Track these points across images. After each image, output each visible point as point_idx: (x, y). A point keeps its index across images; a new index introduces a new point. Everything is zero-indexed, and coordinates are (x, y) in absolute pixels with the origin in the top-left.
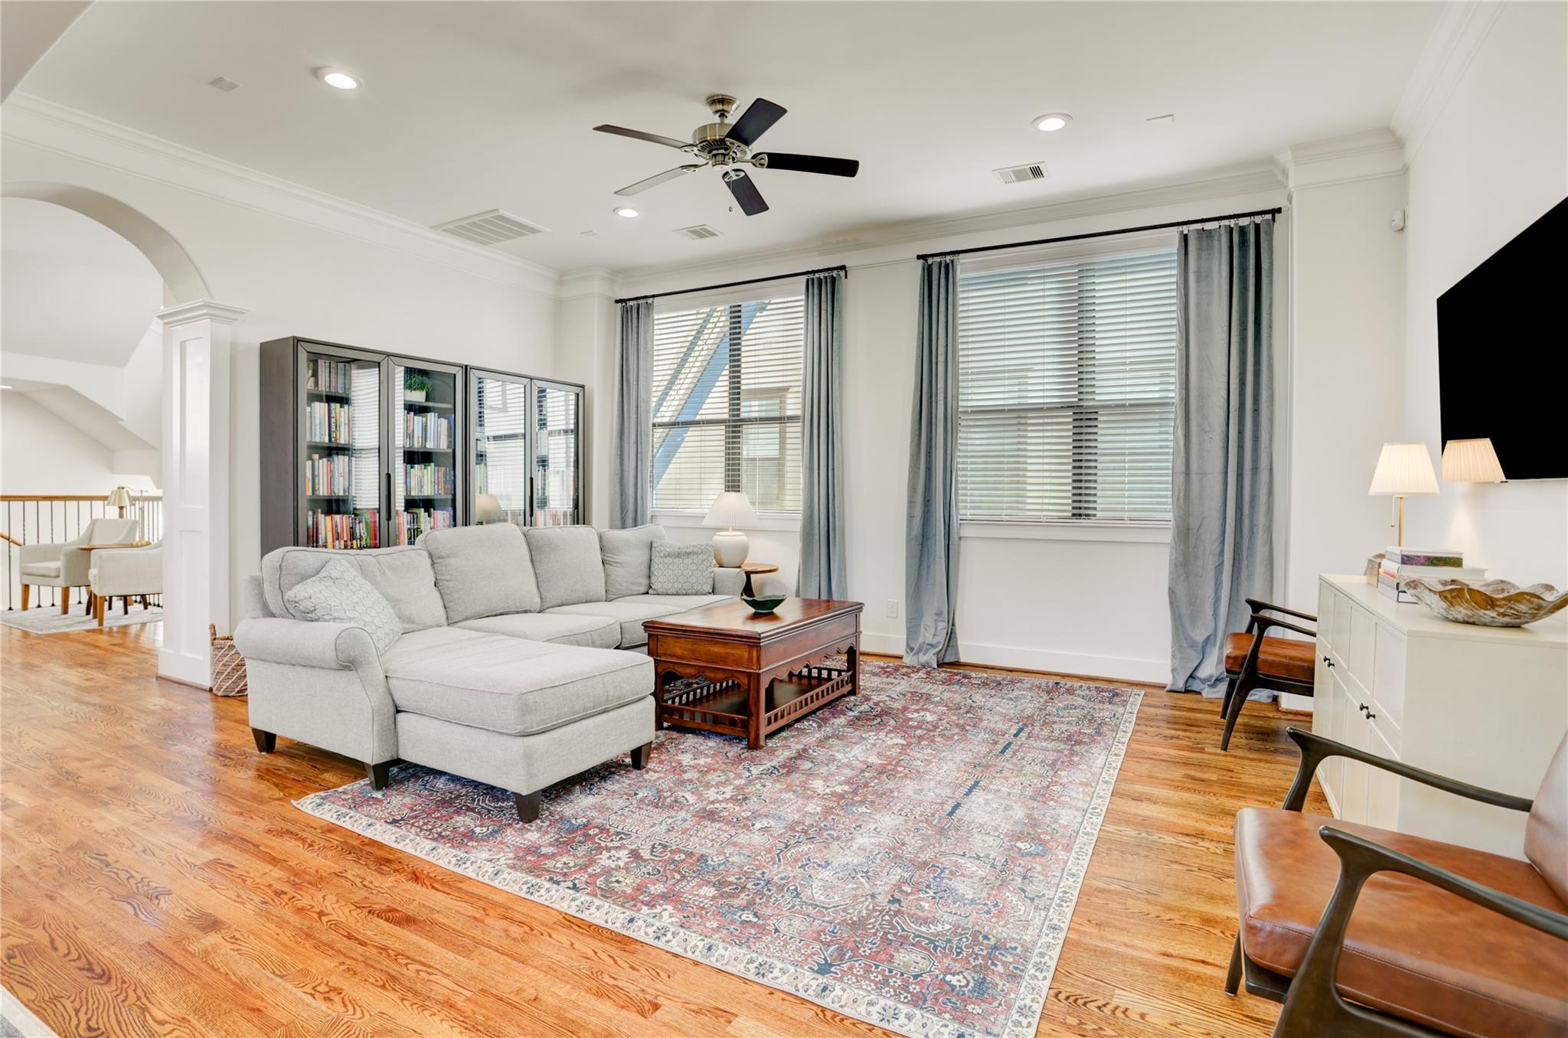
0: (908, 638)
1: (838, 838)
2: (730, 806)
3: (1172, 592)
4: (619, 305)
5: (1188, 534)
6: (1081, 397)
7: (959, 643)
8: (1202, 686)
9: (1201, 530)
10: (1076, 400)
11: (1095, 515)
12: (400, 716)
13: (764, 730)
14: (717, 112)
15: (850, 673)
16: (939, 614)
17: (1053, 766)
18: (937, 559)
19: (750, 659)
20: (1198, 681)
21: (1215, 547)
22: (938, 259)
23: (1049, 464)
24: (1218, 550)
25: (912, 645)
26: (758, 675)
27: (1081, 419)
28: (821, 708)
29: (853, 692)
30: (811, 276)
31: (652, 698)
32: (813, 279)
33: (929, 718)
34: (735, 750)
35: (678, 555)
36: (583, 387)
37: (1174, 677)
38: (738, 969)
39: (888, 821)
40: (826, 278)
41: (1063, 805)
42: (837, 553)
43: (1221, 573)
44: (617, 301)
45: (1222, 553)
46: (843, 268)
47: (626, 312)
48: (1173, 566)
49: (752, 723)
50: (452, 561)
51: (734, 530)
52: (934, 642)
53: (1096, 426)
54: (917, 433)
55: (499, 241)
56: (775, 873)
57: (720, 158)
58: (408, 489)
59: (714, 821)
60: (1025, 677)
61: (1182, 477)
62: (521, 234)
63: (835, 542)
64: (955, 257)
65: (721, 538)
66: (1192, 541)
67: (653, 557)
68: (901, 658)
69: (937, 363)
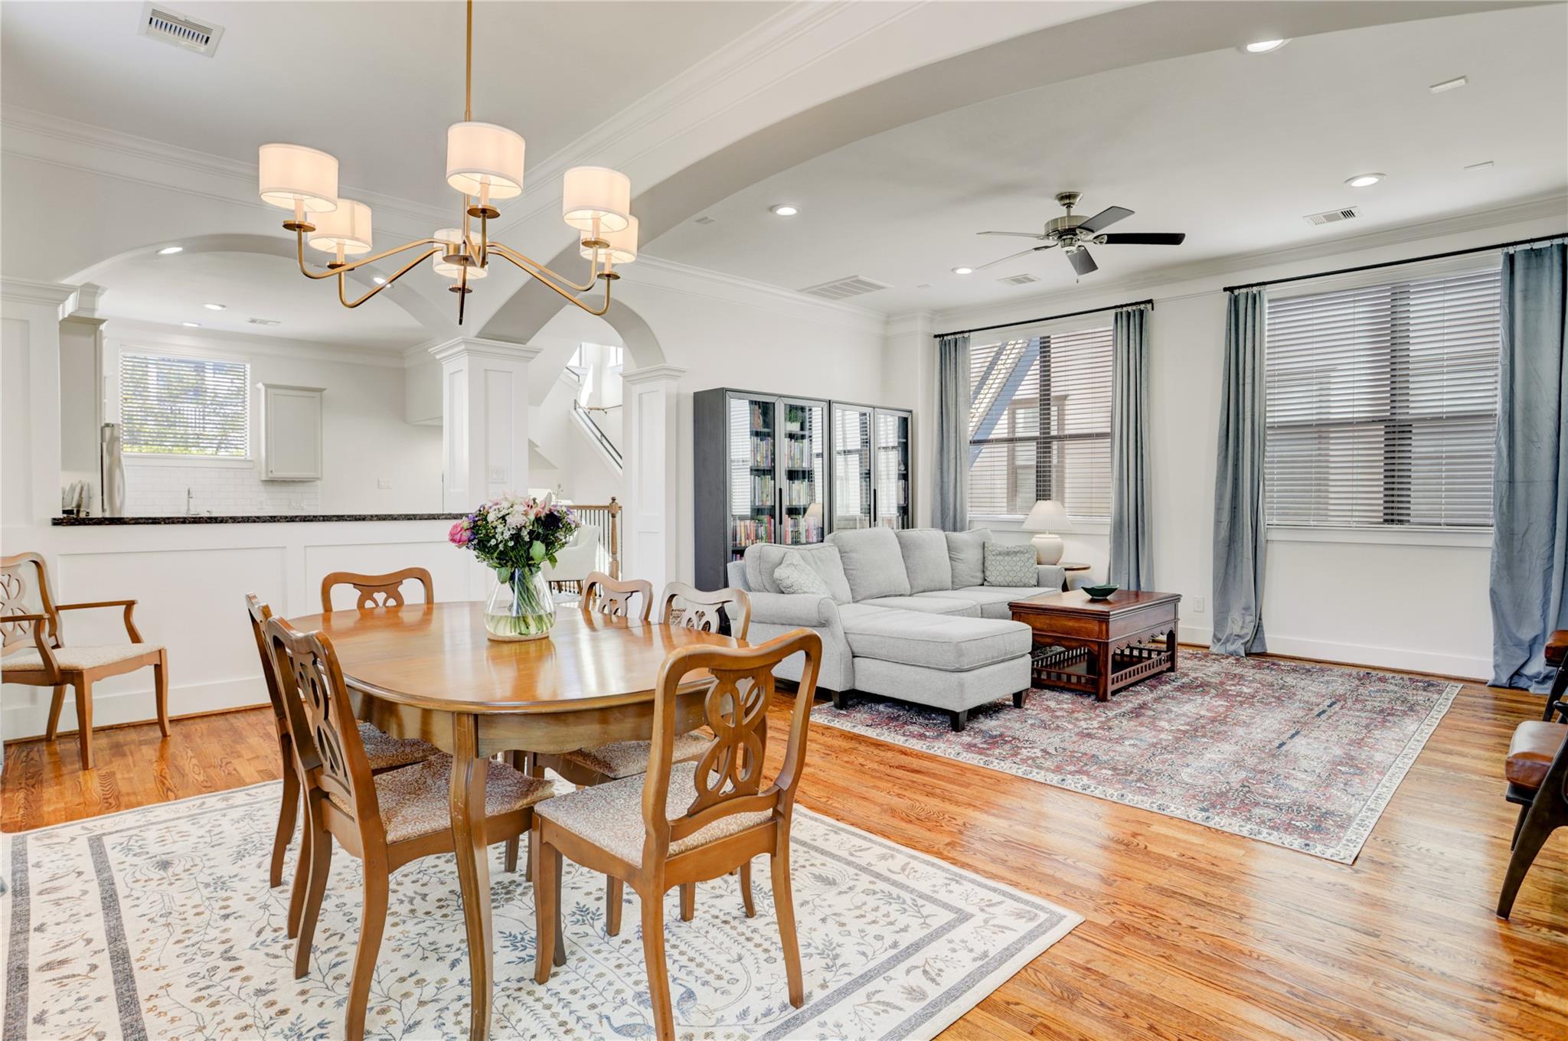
0: (1215, 630)
1: (1191, 753)
2: (1100, 731)
3: (1493, 593)
4: (938, 339)
5: (1512, 540)
6: (1394, 411)
7: (1266, 635)
8: (1529, 683)
9: (1527, 536)
10: (1389, 414)
11: (1408, 521)
12: (856, 659)
13: (1111, 688)
14: (1064, 205)
15: (1169, 653)
16: (1247, 609)
17: (1367, 726)
18: (1245, 560)
19: (1101, 631)
20: (1524, 679)
21: (1544, 550)
22: (1244, 290)
23: (1360, 473)
24: (1547, 554)
25: (1219, 636)
26: (1107, 644)
27: (1394, 432)
28: (1148, 678)
29: (1172, 669)
30: (1119, 310)
31: (1029, 656)
32: (1121, 313)
33: (1245, 690)
34: (1088, 701)
35: (1008, 554)
36: (911, 412)
37: (1497, 673)
38: (1147, 806)
39: (1228, 748)
40: (1134, 311)
41: (1377, 750)
42: (1146, 552)
43: (1551, 575)
44: (936, 336)
45: (1551, 557)
46: (1150, 301)
47: (944, 345)
48: (1495, 568)
49: (1102, 681)
50: (854, 555)
51: (1050, 533)
52: (1242, 633)
53: (1410, 438)
54: (1224, 447)
55: (846, 296)
56: (1153, 766)
57: (1068, 241)
58: (790, 500)
59: (1092, 738)
60: (1336, 668)
61: (1505, 486)
62: (867, 291)
63: (1143, 543)
64: (1261, 288)
65: (1037, 540)
66: (1517, 544)
67: (986, 555)
68: (1208, 648)
69: (1244, 385)
